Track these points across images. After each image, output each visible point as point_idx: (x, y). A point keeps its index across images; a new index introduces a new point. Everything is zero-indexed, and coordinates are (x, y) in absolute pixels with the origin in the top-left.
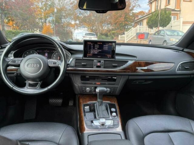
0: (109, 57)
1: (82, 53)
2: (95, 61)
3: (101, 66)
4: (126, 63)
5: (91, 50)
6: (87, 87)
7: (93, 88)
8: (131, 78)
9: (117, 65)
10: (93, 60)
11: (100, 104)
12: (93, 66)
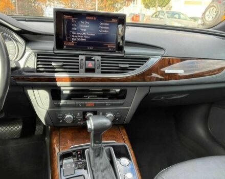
0: (111, 48)
1: (52, 40)
2: (81, 57)
3: (96, 70)
4: (145, 62)
5: (72, 34)
6: (67, 114)
7: (79, 114)
8: (153, 90)
9: (127, 66)
10: (77, 56)
11: (97, 154)
12: (78, 69)
